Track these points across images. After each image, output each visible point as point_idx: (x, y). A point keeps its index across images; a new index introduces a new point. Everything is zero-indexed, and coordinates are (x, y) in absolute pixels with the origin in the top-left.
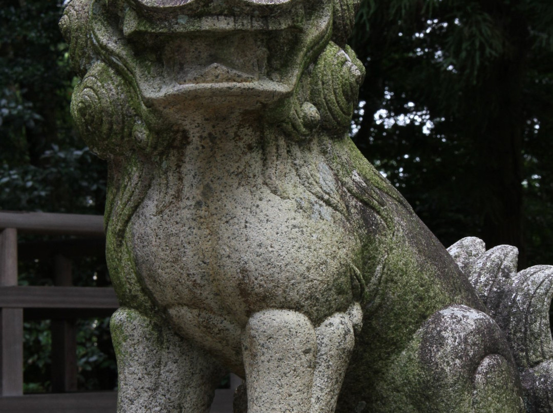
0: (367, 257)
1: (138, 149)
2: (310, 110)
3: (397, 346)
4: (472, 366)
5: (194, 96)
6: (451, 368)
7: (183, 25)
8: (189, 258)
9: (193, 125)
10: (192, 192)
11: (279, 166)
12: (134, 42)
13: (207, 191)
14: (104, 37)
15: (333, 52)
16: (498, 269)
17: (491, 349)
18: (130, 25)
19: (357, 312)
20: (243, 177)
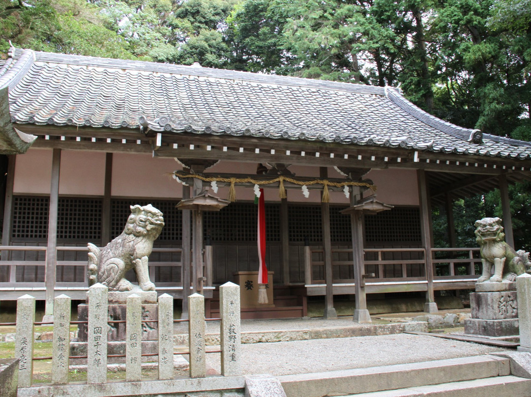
0: (506, 253)
1: (482, 244)
2: (499, 239)
3: (510, 261)
4: (518, 263)
5: (487, 239)
6: (515, 263)
7: (485, 233)
8: (488, 254)
9: (487, 241)
10: (488, 248)
11: (496, 244)
12: (481, 234)
13: (489, 248)
14: (478, 234)
15: (501, 234)
16: (523, 253)
17: (520, 261)
18: (481, 233)
19: (505, 258)
20: (493, 246)
